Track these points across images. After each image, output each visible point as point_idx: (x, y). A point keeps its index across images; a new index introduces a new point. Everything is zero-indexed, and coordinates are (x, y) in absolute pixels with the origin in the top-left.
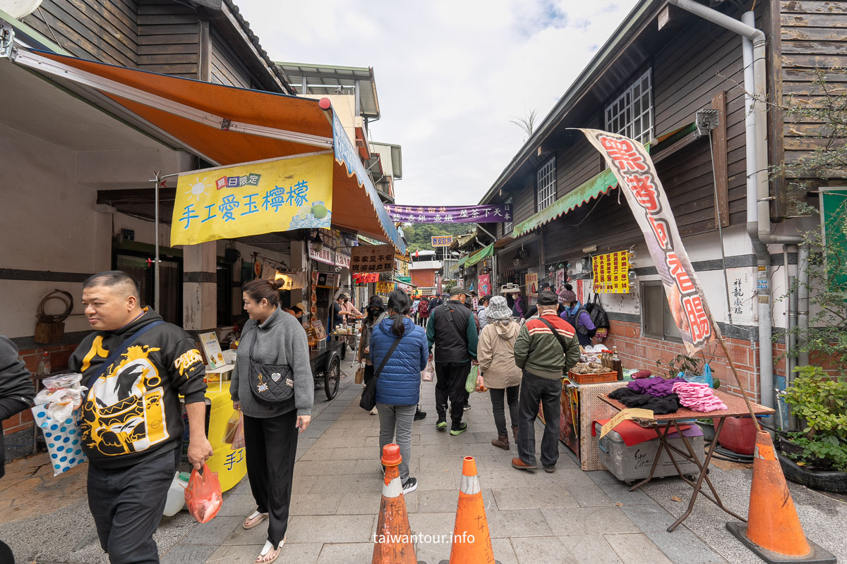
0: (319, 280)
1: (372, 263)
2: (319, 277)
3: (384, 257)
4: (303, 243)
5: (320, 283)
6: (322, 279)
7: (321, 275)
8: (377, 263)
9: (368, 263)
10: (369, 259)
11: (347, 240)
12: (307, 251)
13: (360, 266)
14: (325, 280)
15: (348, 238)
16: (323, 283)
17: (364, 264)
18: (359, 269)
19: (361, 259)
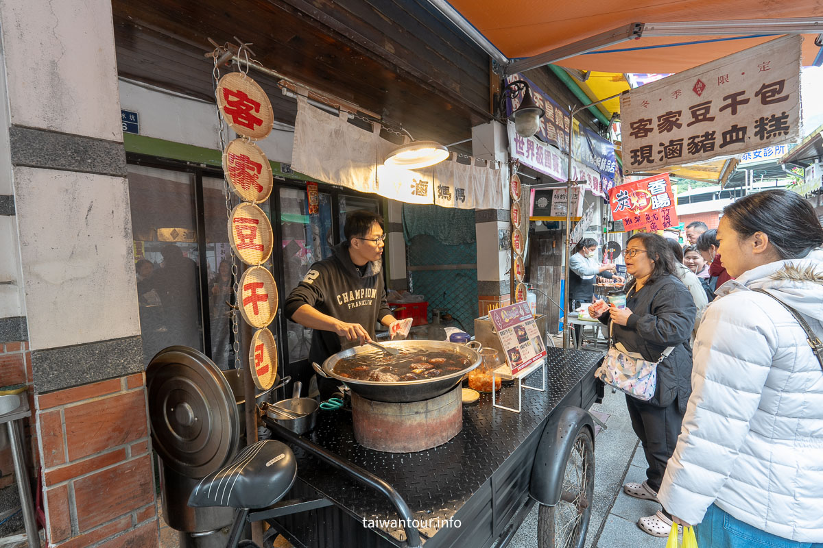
0: (535, 206)
1: (701, 129)
2: (536, 199)
3: (750, 94)
4: (496, 127)
5: (538, 211)
6: (543, 202)
7: (539, 194)
8: (722, 122)
9: (684, 133)
10: (686, 118)
11: (593, 142)
12: (506, 144)
13: (656, 148)
14: (549, 205)
15: (594, 138)
16: (545, 211)
17: (666, 137)
18: (656, 156)
19: (655, 125)
